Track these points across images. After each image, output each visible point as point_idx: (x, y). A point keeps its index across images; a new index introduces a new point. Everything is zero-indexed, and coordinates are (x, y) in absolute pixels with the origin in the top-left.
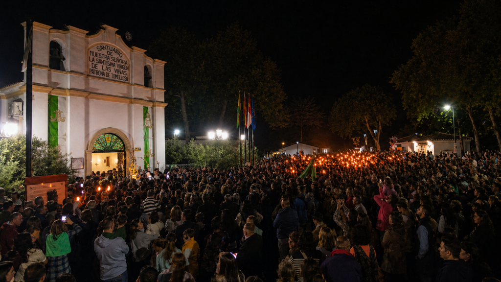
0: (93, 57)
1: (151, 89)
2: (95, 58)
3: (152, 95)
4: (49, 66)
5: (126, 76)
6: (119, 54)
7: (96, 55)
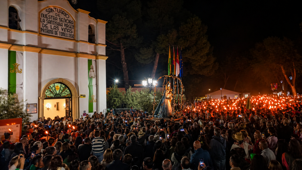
0: (44, 18)
1: (94, 44)
2: (45, 19)
3: (95, 49)
4: (8, 27)
5: (72, 34)
6: (66, 15)
7: (46, 17)
